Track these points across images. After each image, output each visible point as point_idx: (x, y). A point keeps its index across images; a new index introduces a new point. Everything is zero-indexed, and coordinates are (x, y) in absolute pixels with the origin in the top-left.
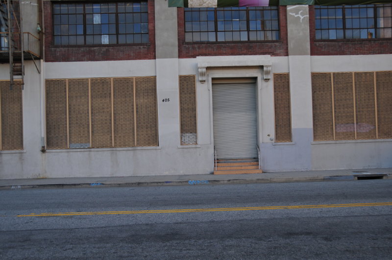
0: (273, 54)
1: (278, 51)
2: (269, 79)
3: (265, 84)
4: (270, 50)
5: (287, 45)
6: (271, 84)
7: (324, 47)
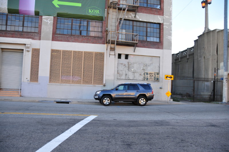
0: (33, 39)
1: (36, 38)
2: (29, 51)
3: (27, 53)
4: (32, 37)
5: (41, 35)
6: (30, 53)
7: (59, 37)
